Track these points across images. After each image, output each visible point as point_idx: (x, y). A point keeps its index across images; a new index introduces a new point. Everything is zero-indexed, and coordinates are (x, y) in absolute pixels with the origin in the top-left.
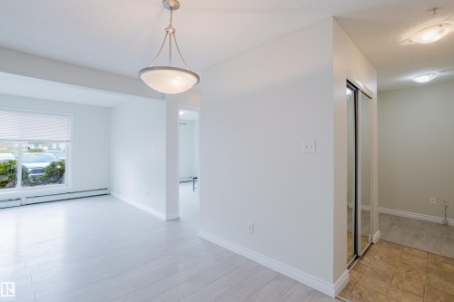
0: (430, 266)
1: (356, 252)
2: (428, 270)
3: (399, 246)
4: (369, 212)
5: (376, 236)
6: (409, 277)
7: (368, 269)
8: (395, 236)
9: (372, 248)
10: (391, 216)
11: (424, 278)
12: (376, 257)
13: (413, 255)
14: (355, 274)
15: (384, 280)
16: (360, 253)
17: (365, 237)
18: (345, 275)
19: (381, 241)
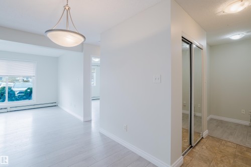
0: (237, 153)
1: (191, 144)
2: (235, 156)
3: (219, 140)
4: (201, 118)
5: (205, 133)
6: (222, 160)
7: (197, 155)
8: (217, 134)
9: (202, 141)
10: (217, 120)
11: (232, 161)
12: (204, 147)
13: (227, 146)
14: (188, 158)
15: (206, 163)
16: (193, 144)
17: (198, 134)
18: (181, 159)
19: (208, 136)
